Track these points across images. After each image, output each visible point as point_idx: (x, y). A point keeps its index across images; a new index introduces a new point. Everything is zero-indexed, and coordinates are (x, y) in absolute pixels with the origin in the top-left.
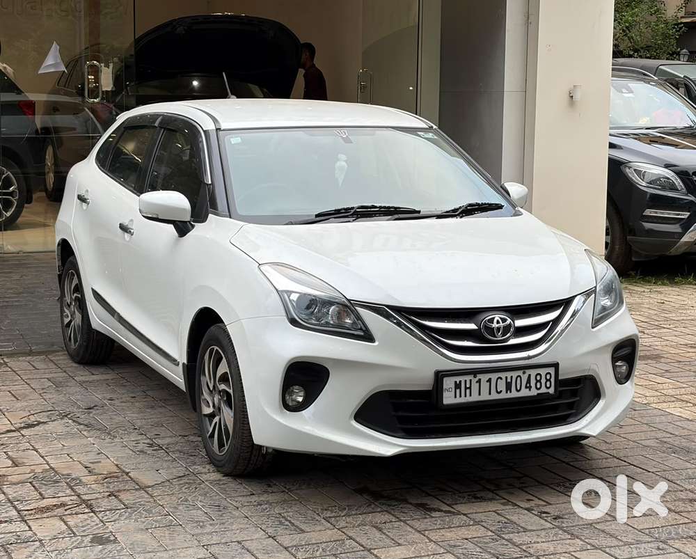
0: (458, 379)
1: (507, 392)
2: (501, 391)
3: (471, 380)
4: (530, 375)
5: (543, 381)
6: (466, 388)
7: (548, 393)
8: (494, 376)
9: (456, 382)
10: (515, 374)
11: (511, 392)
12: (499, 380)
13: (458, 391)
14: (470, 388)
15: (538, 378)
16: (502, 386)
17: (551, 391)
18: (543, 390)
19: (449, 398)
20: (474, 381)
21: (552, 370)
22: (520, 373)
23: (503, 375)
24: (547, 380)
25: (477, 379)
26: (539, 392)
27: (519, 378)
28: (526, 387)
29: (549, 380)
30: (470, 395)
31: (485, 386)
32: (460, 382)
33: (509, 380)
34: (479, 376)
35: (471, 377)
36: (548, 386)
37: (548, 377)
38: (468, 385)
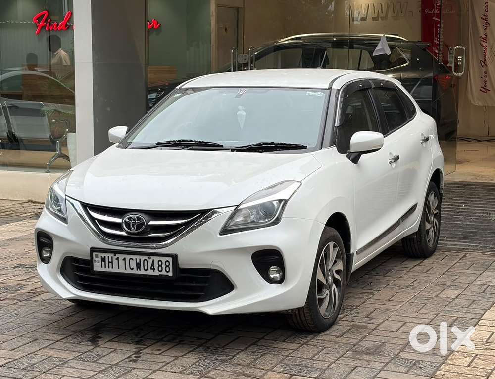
0: (103, 255)
1: (137, 270)
2: (133, 268)
3: (112, 257)
4: (154, 260)
5: (164, 266)
6: (109, 262)
7: (168, 275)
8: (128, 257)
9: (102, 257)
10: (143, 258)
11: (140, 270)
12: (131, 260)
13: (103, 263)
14: (112, 262)
15: (160, 263)
16: (133, 265)
17: (170, 274)
18: (164, 273)
19: (97, 267)
20: (114, 258)
21: (170, 260)
22: (147, 258)
23: (134, 257)
24: (167, 266)
25: (116, 257)
26: (161, 273)
27: (145, 261)
28: (151, 269)
29: (168, 266)
30: (112, 268)
31: (122, 263)
32: (105, 257)
33: (138, 261)
34: (118, 255)
35: (112, 255)
36: (168, 270)
37: (167, 264)
38: (110, 261)
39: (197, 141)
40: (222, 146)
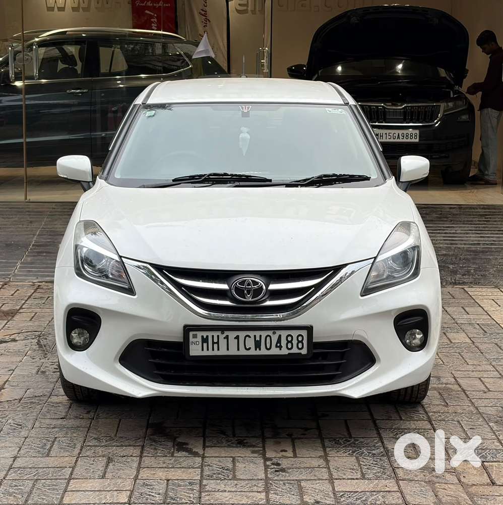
0: (205, 334)
1: (256, 350)
2: (250, 348)
3: (218, 336)
4: (280, 336)
5: (295, 342)
6: (213, 343)
7: (301, 353)
8: (242, 334)
9: (202, 336)
10: (264, 334)
11: (260, 350)
12: (247, 338)
13: (205, 345)
14: (218, 343)
15: (289, 339)
16: (250, 343)
17: (304, 351)
18: (295, 350)
19: (196, 350)
20: (222, 337)
21: (304, 333)
22: (270, 333)
23: (251, 334)
24: (299, 342)
25: (224, 335)
26: (291, 352)
27: (268, 338)
28: (277, 346)
29: (302, 342)
30: (218, 350)
31: (233, 343)
32: (207, 336)
33: (258, 339)
34: (226, 333)
35: (219, 333)
36: (300, 347)
37: (300, 339)
38: (216, 340)
39: (236, 175)
40: (270, 181)
